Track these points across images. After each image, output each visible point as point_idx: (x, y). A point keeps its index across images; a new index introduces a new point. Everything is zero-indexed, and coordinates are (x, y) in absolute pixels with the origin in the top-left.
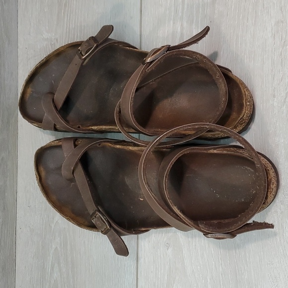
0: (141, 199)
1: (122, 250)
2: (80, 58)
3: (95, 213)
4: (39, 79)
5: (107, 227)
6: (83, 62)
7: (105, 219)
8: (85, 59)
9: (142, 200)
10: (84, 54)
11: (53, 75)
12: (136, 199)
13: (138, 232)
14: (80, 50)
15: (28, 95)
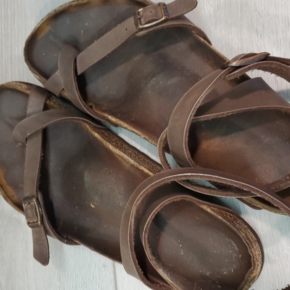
0: (92, 205)
1: (42, 257)
2: (137, 25)
3: (32, 198)
4: (66, 20)
5: (37, 222)
6: (137, 32)
7: (40, 212)
8: (142, 29)
9: (93, 207)
10: (143, 23)
11: (86, 24)
12: (86, 202)
13: (70, 242)
14: (141, 14)
15: (42, 35)
